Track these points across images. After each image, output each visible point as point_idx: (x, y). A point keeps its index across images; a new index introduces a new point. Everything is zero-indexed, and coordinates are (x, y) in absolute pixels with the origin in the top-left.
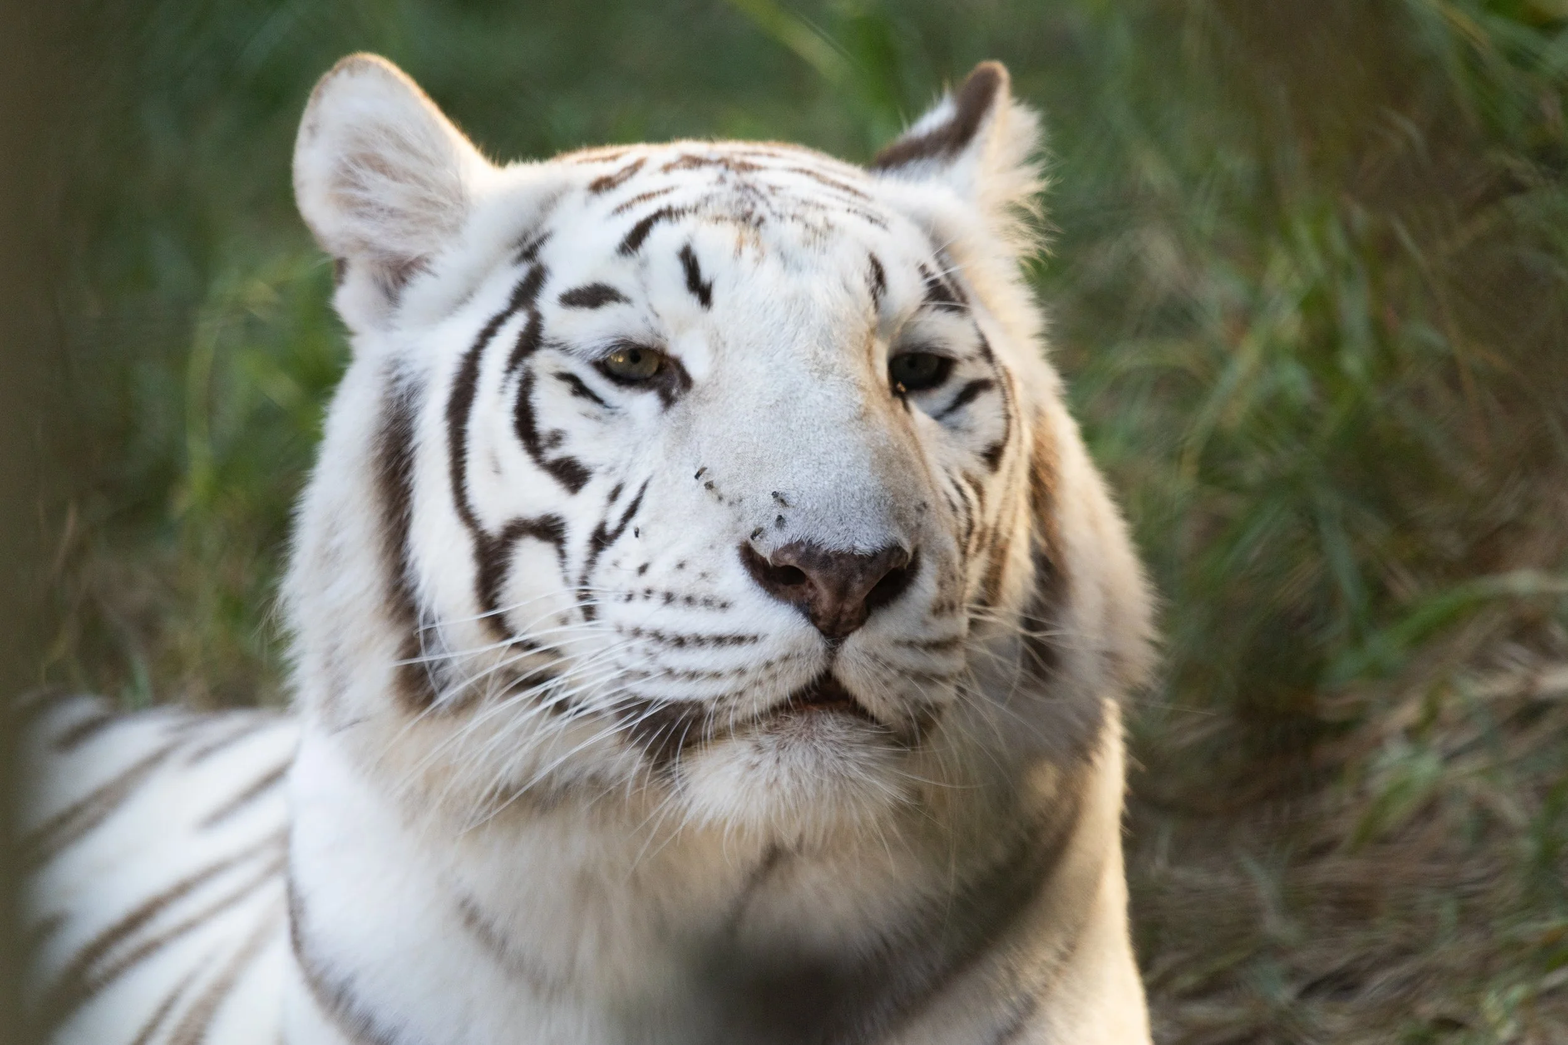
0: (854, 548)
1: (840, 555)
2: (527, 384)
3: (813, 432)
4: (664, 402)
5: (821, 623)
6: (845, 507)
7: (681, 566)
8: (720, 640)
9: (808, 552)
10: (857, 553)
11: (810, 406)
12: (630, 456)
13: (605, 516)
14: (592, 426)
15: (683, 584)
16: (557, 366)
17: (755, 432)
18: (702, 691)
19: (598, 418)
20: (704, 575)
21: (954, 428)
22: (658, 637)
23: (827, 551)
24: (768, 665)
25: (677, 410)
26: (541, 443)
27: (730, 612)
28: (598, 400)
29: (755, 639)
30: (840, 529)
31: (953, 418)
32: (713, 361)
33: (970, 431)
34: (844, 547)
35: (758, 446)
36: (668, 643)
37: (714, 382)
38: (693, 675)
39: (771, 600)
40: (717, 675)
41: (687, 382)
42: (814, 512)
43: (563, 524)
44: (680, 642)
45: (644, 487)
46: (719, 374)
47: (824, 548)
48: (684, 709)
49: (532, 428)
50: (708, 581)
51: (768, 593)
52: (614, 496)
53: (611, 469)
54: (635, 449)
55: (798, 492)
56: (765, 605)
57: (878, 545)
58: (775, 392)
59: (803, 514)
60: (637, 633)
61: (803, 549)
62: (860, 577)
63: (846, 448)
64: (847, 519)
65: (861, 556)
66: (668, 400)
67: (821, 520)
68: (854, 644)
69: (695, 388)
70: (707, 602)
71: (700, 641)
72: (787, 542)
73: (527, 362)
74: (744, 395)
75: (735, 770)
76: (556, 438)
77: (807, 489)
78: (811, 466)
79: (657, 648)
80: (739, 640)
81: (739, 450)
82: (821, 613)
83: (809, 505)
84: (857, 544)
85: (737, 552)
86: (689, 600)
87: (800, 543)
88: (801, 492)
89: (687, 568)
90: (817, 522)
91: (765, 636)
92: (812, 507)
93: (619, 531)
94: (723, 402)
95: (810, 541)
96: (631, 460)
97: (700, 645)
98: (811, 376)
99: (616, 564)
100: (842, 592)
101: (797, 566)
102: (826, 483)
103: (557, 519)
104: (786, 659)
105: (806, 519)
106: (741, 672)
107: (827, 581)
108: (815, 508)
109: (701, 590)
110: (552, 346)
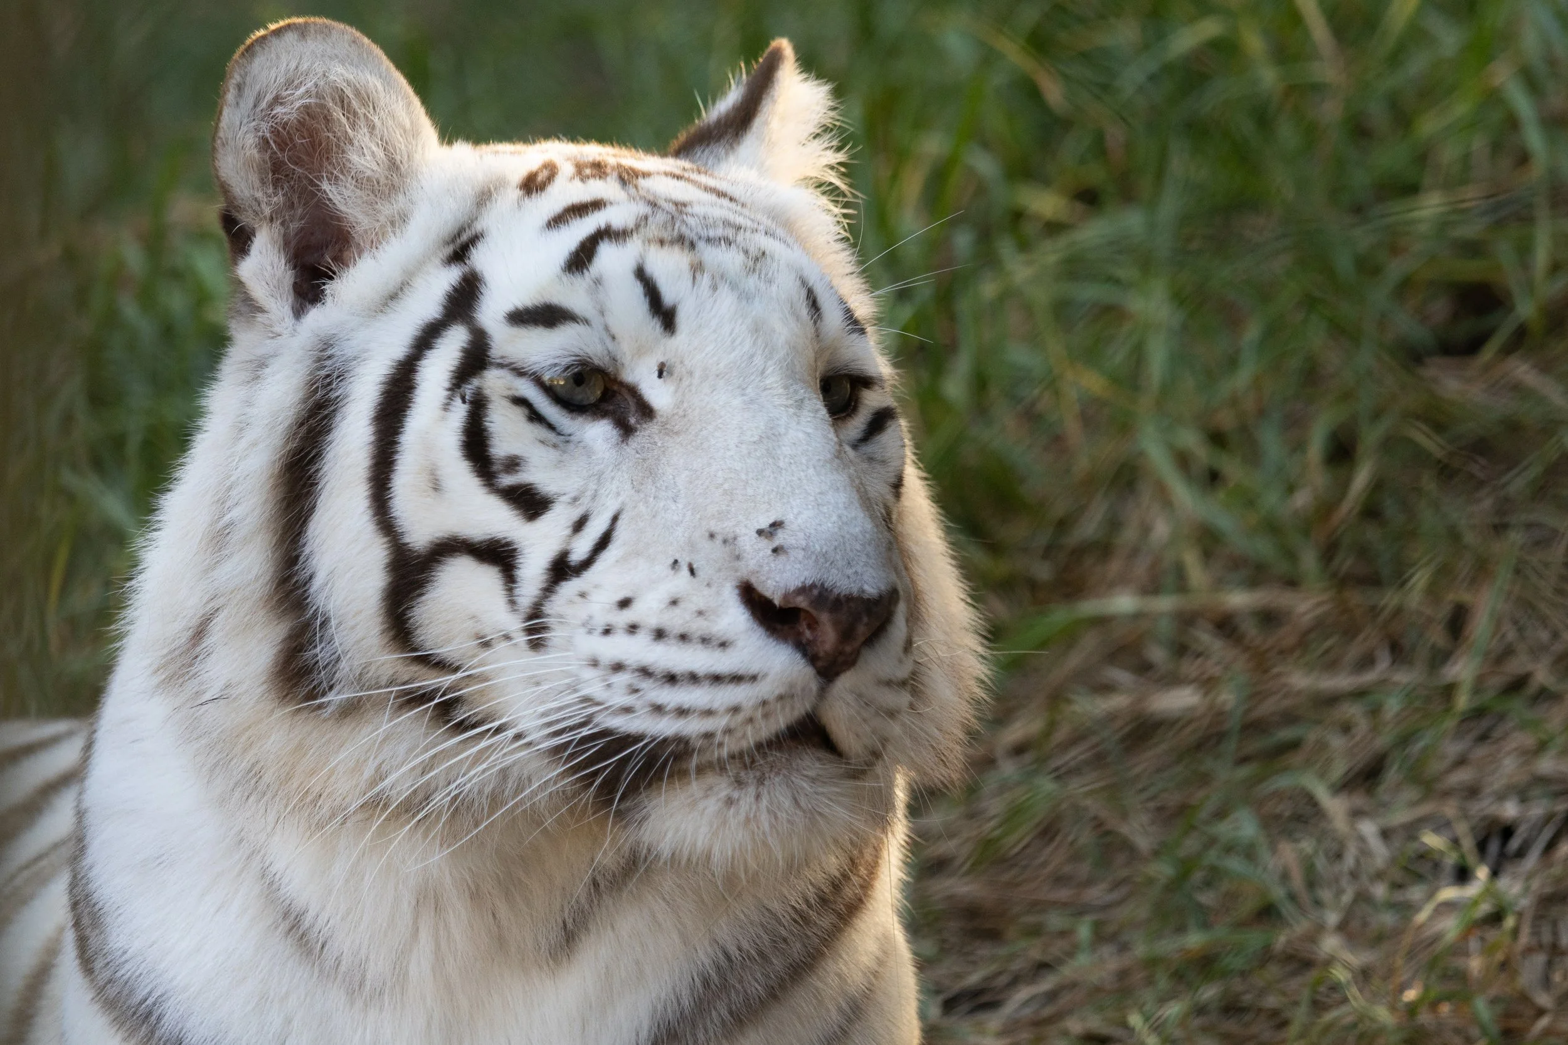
0: (863, 591)
1: (849, 598)
2: (478, 407)
3: (803, 471)
4: (622, 432)
5: (820, 664)
6: (851, 550)
7: (674, 603)
8: (717, 679)
9: (820, 594)
10: (866, 596)
11: (794, 444)
12: (595, 487)
13: (569, 545)
14: (552, 455)
15: (675, 621)
16: (509, 389)
17: (742, 468)
18: (692, 727)
19: (555, 446)
20: (700, 613)
21: (871, 459)
22: (645, 672)
23: (839, 594)
24: (764, 703)
25: (639, 439)
26: (495, 468)
27: (729, 651)
28: (551, 427)
29: (754, 678)
30: (850, 572)
31: (869, 448)
32: (676, 391)
33: (883, 462)
34: (855, 591)
35: (747, 483)
36: (656, 680)
37: (681, 413)
38: (682, 712)
39: (771, 640)
40: (709, 713)
41: (647, 411)
42: (824, 555)
43: (515, 550)
44: (671, 679)
45: (615, 519)
46: (685, 405)
47: (836, 591)
48: (669, 745)
49: (486, 451)
50: (705, 619)
51: (768, 633)
52: (579, 525)
53: (575, 499)
54: (599, 480)
55: (805, 534)
56: (766, 645)
57: (883, 588)
58: (756, 428)
59: (814, 557)
60: (618, 667)
61: (815, 592)
62: (865, 619)
63: (838, 489)
64: (854, 562)
65: (869, 600)
66: (626, 431)
67: (831, 564)
68: (845, 682)
69: (659, 419)
70: (705, 641)
71: (694, 678)
72: (800, 585)
73: (476, 382)
74: (720, 428)
75: (712, 805)
76: (513, 464)
77: (813, 531)
78: (810, 507)
79: (646, 685)
80: (737, 679)
81: (726, 486)
82: (822, 654)
83: (818, 547)
84: (866, 587)
85: (737, 591)
86: (683, 637)
87: (813, 586)
88: (808, 534)
89: (682, 605)
90: (827, 565)
91: (765, 676)
92: (821, 550)
93: (587, 564)
94: (696, 435)
95: (822, 585)
96: (596, 491)
97: (694, 683)
98: (787, 411)
99: (583, 595)
100: (846, 634)
101: (808, 609)
102: (830, 525)
103: (508, 544)
104: (781, 698)
105: (817, 561)
106: (735, 710)
107: (836, 624)
108: (824, 551)
109: (698, 626)
110: (501, 366)
